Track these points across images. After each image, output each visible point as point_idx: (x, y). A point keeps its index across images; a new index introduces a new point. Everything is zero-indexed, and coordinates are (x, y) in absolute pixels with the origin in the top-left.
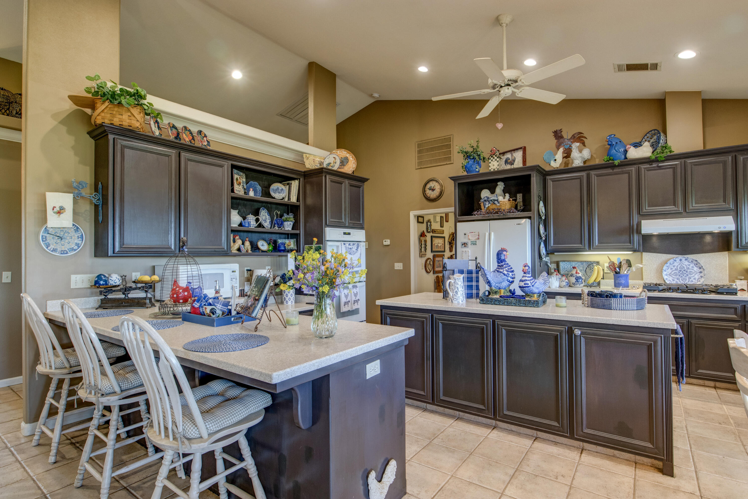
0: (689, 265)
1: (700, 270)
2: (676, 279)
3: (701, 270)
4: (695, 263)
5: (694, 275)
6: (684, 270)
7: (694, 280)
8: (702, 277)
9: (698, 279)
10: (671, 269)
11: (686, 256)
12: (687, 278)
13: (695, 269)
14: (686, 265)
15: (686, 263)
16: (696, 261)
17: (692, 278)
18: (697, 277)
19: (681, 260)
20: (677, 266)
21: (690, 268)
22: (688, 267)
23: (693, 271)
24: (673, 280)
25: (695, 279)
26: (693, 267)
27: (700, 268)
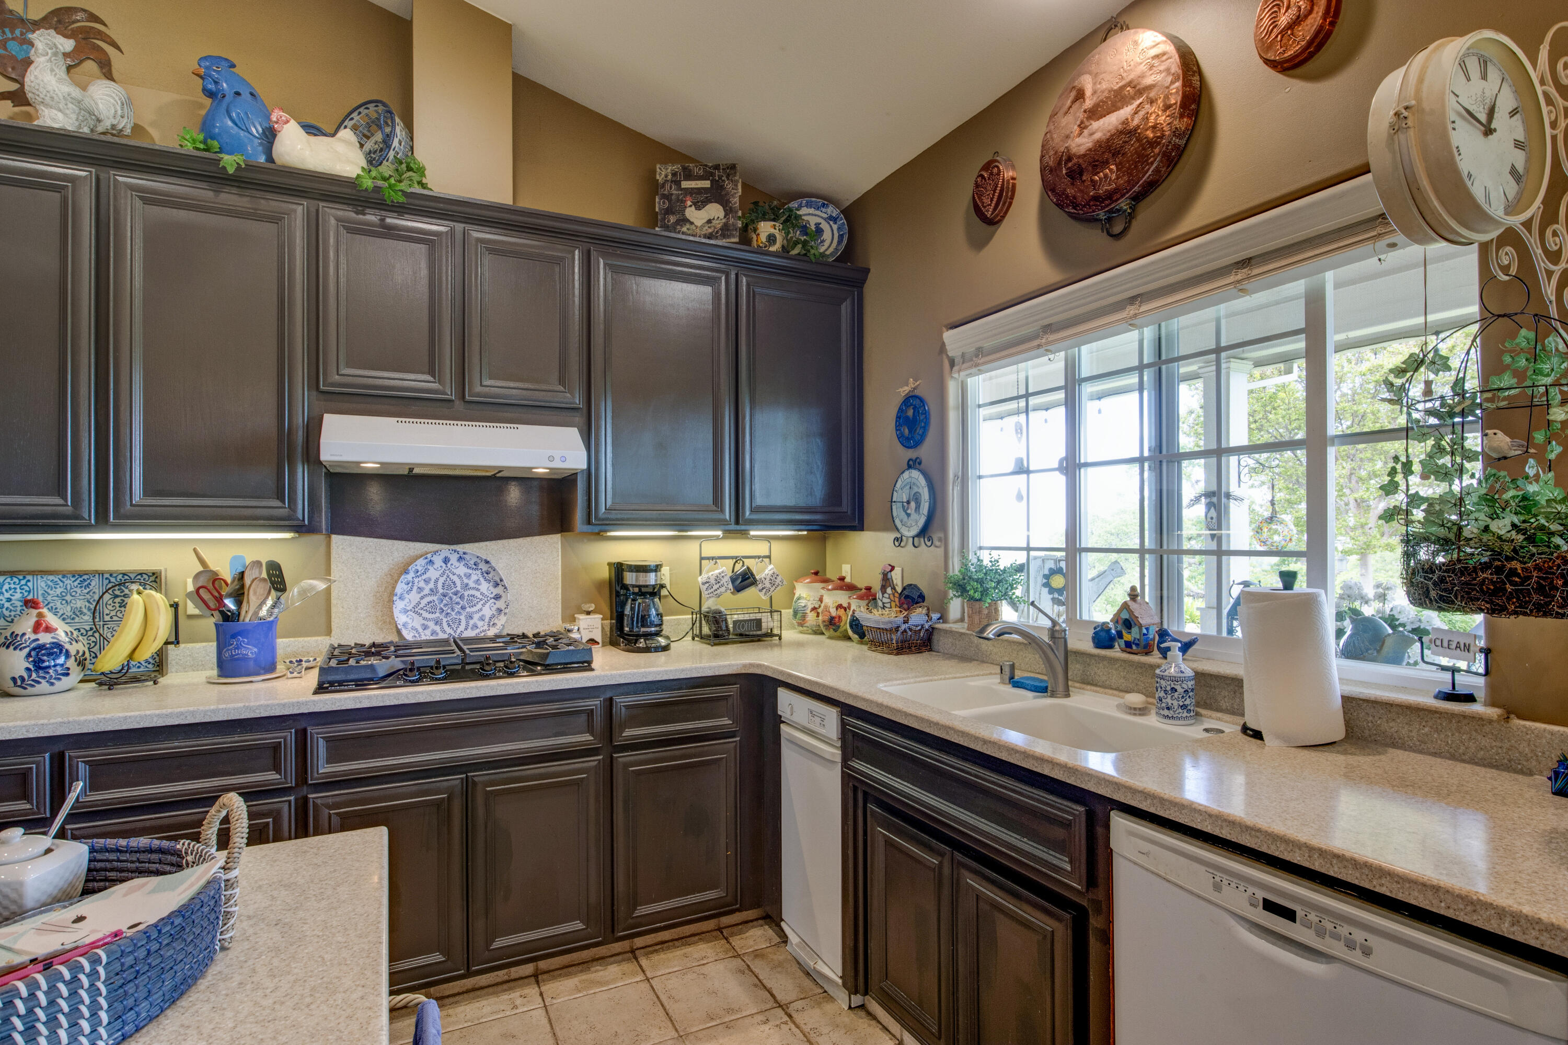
0: (468, 576)
1: (496, 591)
2: (431, 624)
3: (499, 590)
4: (484, 567)
5: (479, 606)
6: (456, 594)
7: (480, 624)
8: (500, 611)
9: (491, 618)
10: (420, 589)
11: (460, 548)
12: (463, 618)
13: (485, 587)
14: (460, 577)
15: (462, 570)
16: (487, 562)
17: (476, 617)
18: (487, 612)
19: (446, 560)
20: (436, 581)
21: (472, 585)
22: (466, 581)
23: (477, 594)
24: (425, 627)
25: (482, 619)
26: (477, 582)
27: (496, 585)
